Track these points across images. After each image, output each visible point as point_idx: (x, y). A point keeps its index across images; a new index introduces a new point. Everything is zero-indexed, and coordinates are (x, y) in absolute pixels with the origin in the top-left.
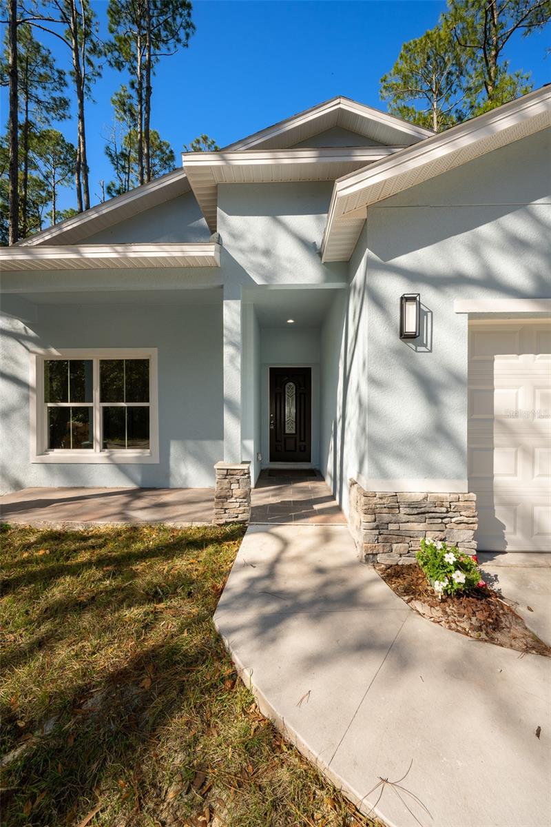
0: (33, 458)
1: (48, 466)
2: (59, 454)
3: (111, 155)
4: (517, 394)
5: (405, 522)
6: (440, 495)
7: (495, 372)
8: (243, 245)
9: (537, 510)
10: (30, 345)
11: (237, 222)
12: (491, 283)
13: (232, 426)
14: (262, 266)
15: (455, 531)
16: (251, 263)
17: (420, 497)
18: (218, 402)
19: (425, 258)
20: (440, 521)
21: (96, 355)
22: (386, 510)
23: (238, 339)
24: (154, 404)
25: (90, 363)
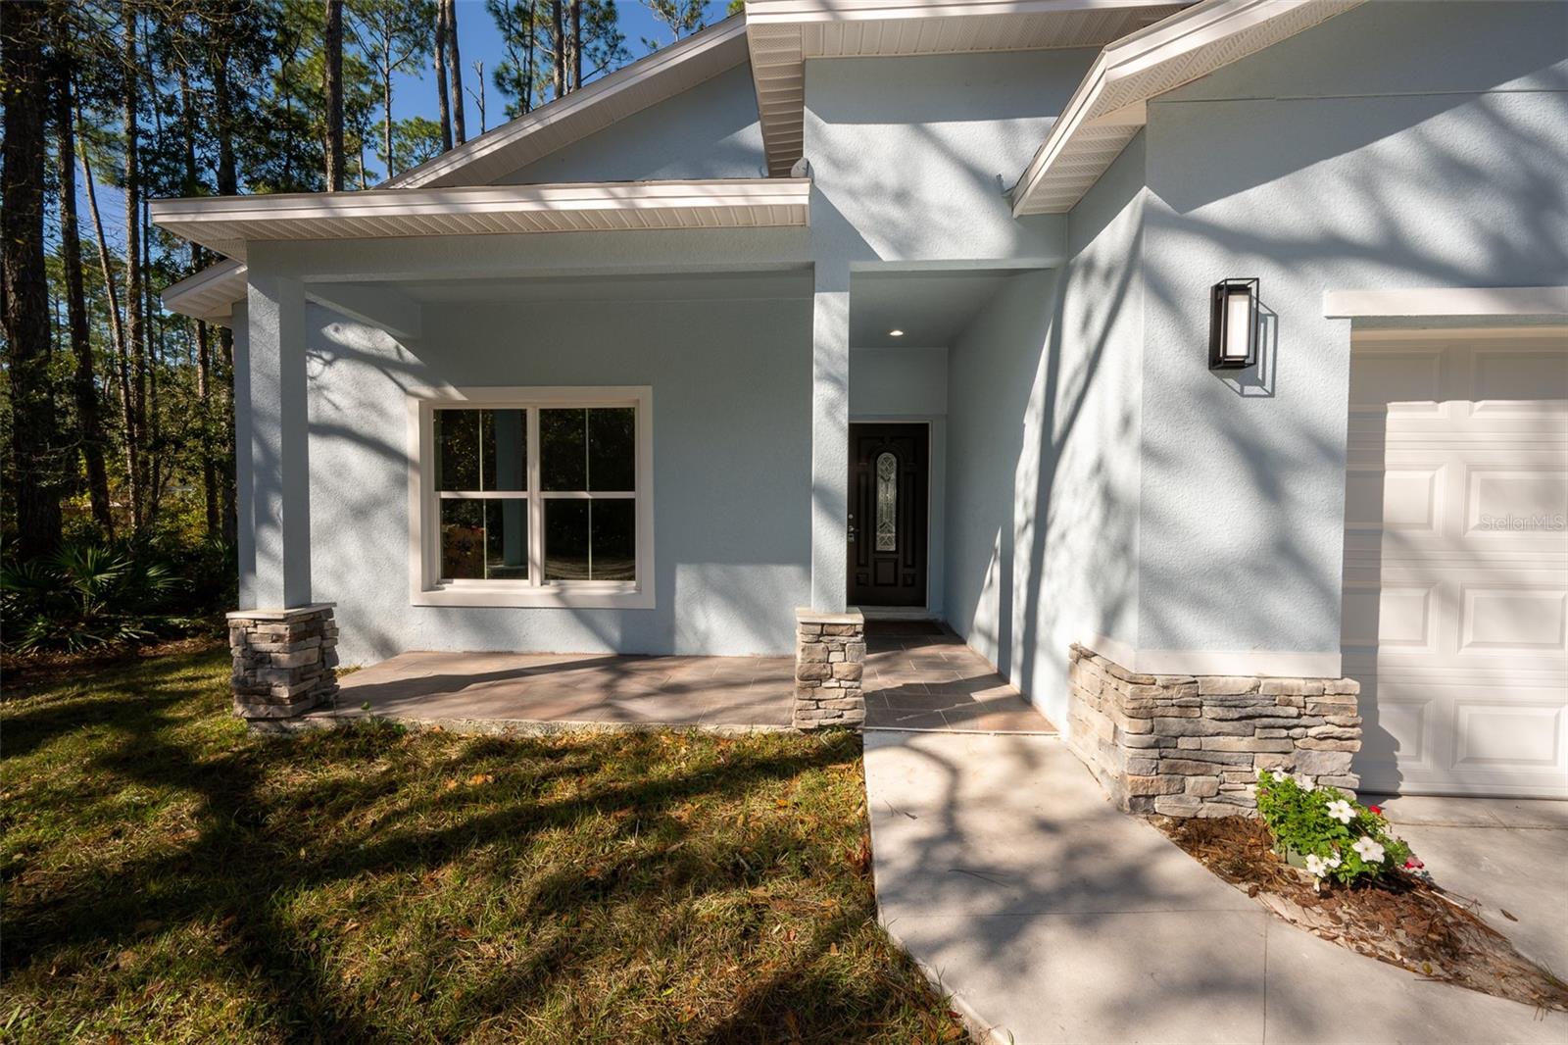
0: (415, 596)
1: (442, 610)
2: (461, 589)
3: (497, 13)
4: (1432, 480)
5: (1212, 735)
6: (1286, 682)
7: (1388, 436)
8: (856, 180)
9: (1465, 714)
10: (407, 380)
11: (844, 135)
13: (829, 539)
14: (892, 224)
15: (1314, 753)
16: (872, 216)
17: (1245, 686)
18: (802, 487)
19: (1264, 204)
20: (1284, 733)
21: (533, 401)
22: (1174, 711)
23: (843, 368)
24: (644, 495)
25: (522, 414)
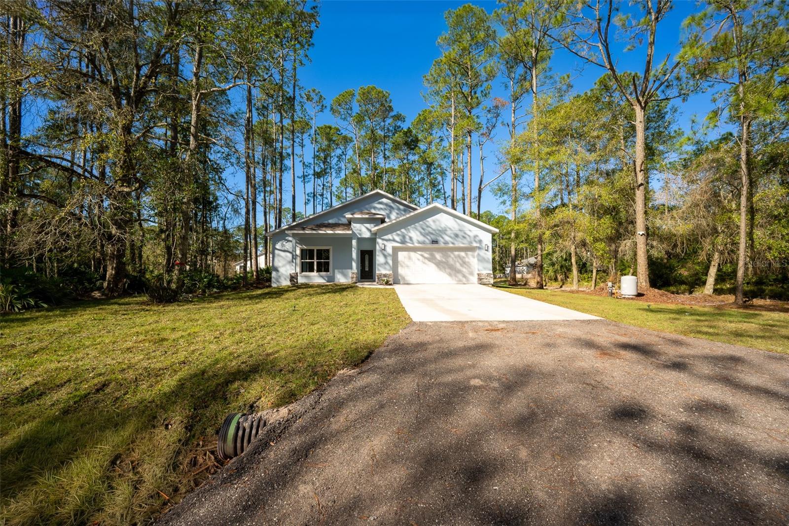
1: (304, 276)
2: (304, 273)
4: (402, 258)
7: (398, 254)
8: (356, 229)
10: (298, 245)
11: (355, 225)
12: (394, 240)
13: (354, 265)
14: (360, 233)
16: (358, 233)
18: (352, 259)
19: (386, 237)
21: (315, 248)
23: (355, 247)
24: (331, 261)
25: (314, 250)
